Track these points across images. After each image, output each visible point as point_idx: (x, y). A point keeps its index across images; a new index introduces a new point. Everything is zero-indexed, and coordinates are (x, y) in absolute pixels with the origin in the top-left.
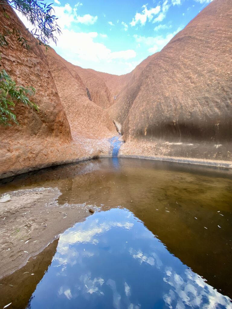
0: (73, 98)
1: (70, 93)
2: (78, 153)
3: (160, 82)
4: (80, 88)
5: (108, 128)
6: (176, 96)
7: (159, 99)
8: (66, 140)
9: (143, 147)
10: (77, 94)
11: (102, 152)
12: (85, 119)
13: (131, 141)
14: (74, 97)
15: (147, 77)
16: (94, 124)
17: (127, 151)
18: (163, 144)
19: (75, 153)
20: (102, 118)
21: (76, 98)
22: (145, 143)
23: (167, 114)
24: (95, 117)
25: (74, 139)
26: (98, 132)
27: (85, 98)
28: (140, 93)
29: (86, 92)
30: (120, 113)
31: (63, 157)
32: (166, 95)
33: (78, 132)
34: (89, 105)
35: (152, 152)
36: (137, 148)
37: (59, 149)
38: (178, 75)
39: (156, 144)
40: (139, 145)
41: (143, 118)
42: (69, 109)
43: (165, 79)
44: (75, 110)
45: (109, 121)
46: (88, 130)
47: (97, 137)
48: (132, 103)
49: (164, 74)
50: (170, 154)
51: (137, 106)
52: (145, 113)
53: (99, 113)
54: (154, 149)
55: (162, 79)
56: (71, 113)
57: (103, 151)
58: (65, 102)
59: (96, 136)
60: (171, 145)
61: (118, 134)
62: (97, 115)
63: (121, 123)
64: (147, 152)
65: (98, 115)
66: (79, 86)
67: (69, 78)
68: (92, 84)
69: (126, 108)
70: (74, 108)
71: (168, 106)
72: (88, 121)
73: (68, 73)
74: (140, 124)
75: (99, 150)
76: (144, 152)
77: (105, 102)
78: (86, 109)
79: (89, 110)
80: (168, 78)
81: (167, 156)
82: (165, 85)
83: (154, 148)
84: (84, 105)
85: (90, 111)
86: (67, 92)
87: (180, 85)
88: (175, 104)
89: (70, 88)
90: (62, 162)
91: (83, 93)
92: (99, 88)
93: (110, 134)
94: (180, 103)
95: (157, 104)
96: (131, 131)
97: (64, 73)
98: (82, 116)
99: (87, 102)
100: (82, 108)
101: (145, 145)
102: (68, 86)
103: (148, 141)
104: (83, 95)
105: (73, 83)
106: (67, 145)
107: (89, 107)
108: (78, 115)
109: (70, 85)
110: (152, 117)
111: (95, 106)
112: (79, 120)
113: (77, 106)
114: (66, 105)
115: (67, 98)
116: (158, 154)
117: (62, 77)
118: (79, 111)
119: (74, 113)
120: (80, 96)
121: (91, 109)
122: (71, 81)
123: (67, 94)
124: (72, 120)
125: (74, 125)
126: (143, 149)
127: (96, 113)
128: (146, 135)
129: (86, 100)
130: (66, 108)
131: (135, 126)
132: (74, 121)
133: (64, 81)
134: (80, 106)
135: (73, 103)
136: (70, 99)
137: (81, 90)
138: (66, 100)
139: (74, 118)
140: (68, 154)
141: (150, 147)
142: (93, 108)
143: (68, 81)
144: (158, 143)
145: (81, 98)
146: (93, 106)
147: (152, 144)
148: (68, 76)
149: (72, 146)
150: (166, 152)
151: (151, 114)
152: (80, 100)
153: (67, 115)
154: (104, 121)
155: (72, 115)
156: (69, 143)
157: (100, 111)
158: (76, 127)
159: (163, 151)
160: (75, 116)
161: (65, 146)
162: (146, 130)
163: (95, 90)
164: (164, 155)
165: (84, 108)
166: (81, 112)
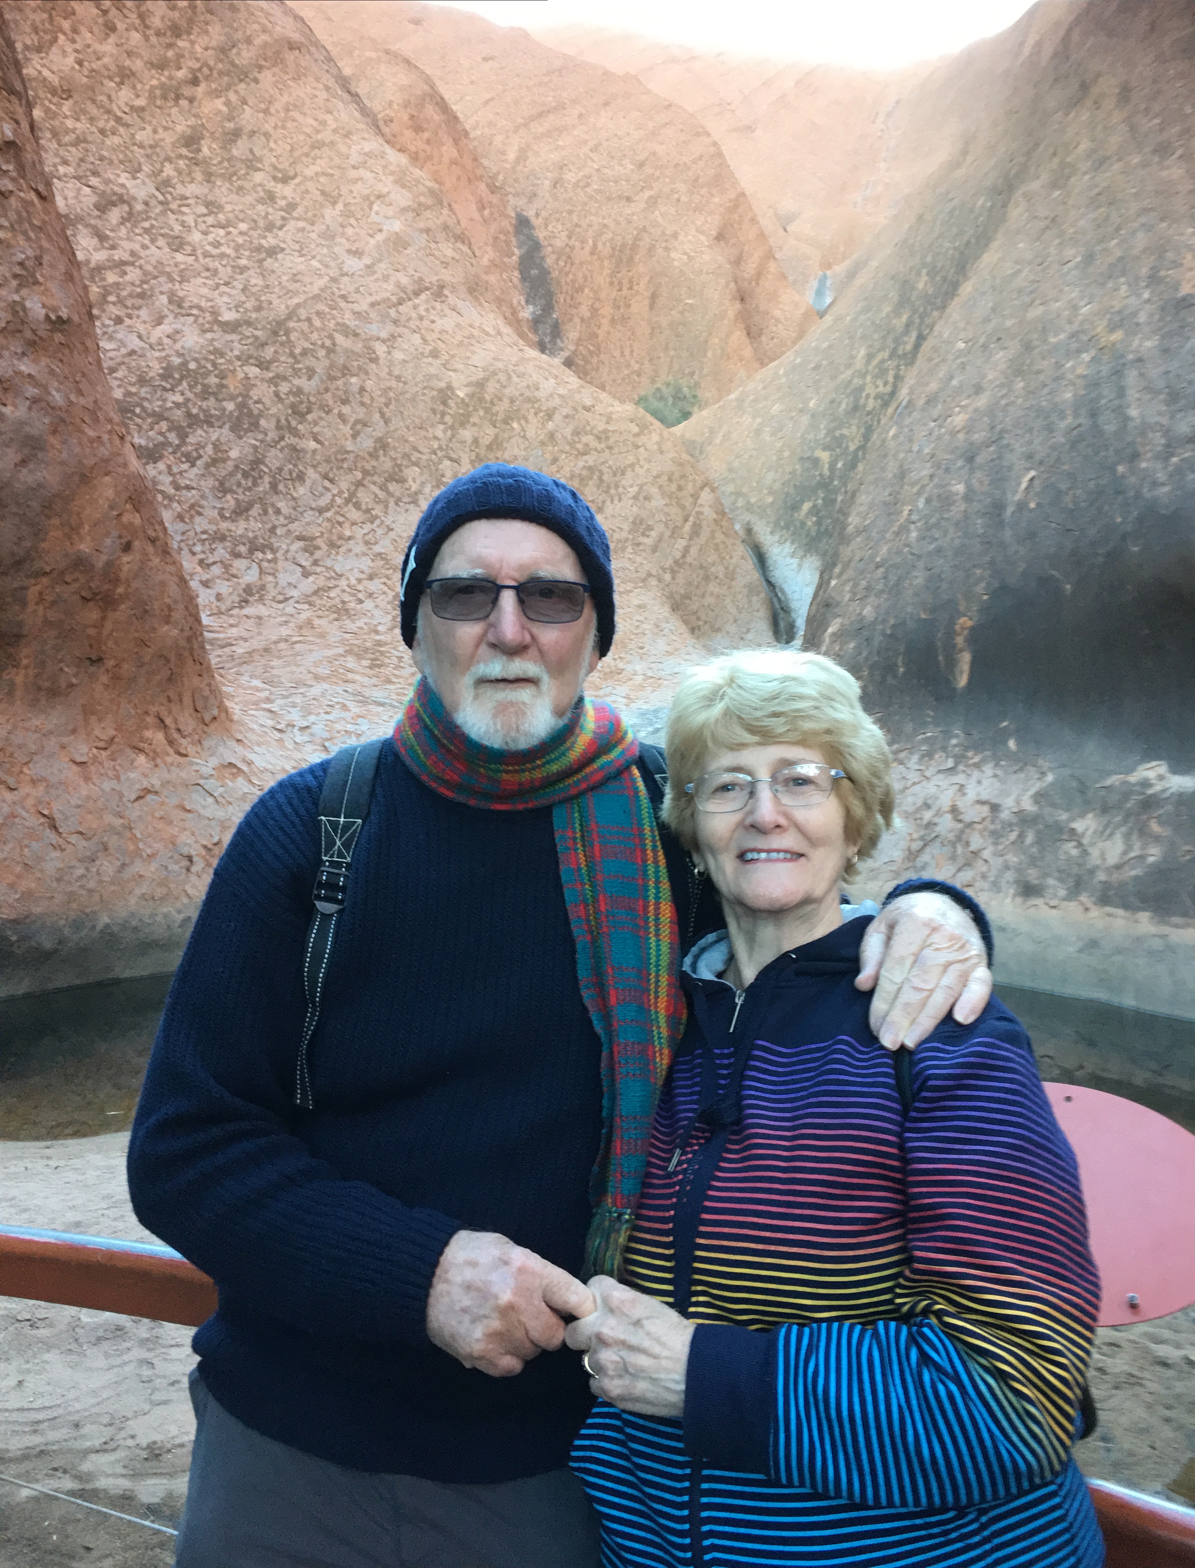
0: (346, 331)
1: (323, 283)
4: (428, 231)
5: (671, 609)
8: (142, 726)
9: (927, 806)
10: (390, 286)
14: (357, 314)
18: (1114, 780)
21: (374, 329)
22: (952, 770)
28: (988, 259)
29: (510, 255)
31: (92, 884)
33: (349, 652)
34: (491, 387)
35: (997, 863)
37: (56, 808)
39: (1050, 778)
41: (958, 509)
42: (295, 432)
44: (354, 436)
50: (1160, 893)
51: (934, 386)
52: (980, 460)
53: (590, 460)
54: (1021, 836)
56: (311, 474)
58: (264, 365)
60: (1182, 799)
63: (823, 554)
64: (953, 858)
66: (419, 211)
67: (326, 135)
68: (571, 176)
70: (344, 420)
73: (323, 95)
74: (919, 577)
78: (463, 421)
79: (488, 433)
81: (1126, 906)
83: (1024, 820)
84: (450, 387)
86: (296, 277)
90: (77, 925)
91: (446, 275)
95: (1093, 370)
97: (285, 98)
98: (416, 493)
99: (476, 360)
100: (424, 415)
101: (944, 784)
102: (310, 214)
103: (977, 747)
104: (454, 290)
105: (356, 181)
106: (146, 776)
107: (492, 403)
108: (383, 488)
109: (334, 204)
110: (1032, 505)
111: (551, 395)
112: (380, 532)
113: (383, 400)
114: (277, 394)
115: (287, 333)
116: (1051, 881)
117: (267, 135)
118: (395, 448)
119: (345, 465)
120: (415, 307)
121: (515, 425)
122: (339, 167)
123: (288, 291)
124: (315, 531)
125: (329, 579)
126: (922, 833)
127: (555, 460)
128: (969, 683)
129: (471, 336)
130: (273, 424)
131: (880, 586)
132: (339, 543)
133: (279, 171)
134: (408, 396)
135: (344, 375)
136: (314, 336)
137: (433, 245)
138: (276, 352)
139: (341, 519)
140: (149, 851)
141: (986, 809)
142: (536, 414)
143: (310, 172)
144: (1067, 772)
145: (426, 323)
146: (538, 389)
147: (1015, 777)
148: (322, 116)
149: (202, 782)
150: (1126, 868)
151: (1028, 469)
152: (417, 339)
153: (277, 493)
154: (642, 539)
155: (320, 488)
156: (171, 751)
157: (599, 438)
158: (343, 602)
159: (1095, 853)
160: (348, 501)
161: (128, 779)
162: (967, 640)
163: (605, 226)
164: (1104, 900)
165: (443, 414)
166: (416, 454)
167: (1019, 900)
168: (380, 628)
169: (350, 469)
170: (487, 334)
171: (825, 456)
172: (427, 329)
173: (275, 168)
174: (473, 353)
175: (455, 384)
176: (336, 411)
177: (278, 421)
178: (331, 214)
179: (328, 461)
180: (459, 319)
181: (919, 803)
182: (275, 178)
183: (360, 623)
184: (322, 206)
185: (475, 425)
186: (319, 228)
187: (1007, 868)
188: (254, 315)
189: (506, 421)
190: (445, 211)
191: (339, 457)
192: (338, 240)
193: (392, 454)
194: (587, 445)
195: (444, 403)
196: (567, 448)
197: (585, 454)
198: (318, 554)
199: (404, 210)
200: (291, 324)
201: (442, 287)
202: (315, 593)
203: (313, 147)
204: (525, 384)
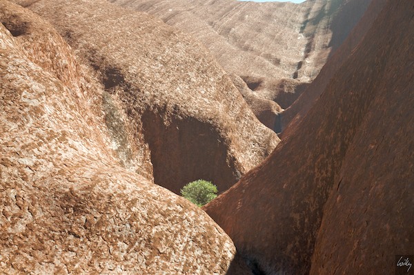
0: (6, 163)
14: (14, 153)
20: (178, 259)
21: (26, 161)
24: (134, 256)
34: (97, 189)
41: (388, 239)
44: (13, 224)
52: (396, 210)
53: (160, 228)
62: (149, 239)
65: (154, 242)
66: (49, 94)
78: (80, 210)
79: (96, 218)
84: (72, 191)
85: (101, 223)
91: (66, 128)
98: (52, 256)
99: (87, 175)
100: (57, 208)
104: (72, 136)
105: (12, 80)
107: (98, 199)
108: (31, 254)
111: (133, 192)
113: (30, 201)
118: (38, 230)
119: (7, 242)
120: (49, 147)
121: (112, 211)
127: (138, 230)
129: (83, 161)
137: (58, 113)
142: (125, 203)
145: (55, 156)
146: (125, 189)
152: (51, 165)
157: (164, 215)
163: (155, 96)
166: (52, 233)
169: (10, 245)
170: (92, 159)
171: (297, 217)
172: (57, 159)
174: (85, 170)
175: (75, 189)
180: (76, 152)
185: (88, 213)
189: (106, 209)
193: (37, 233)
194: (157, 219)
195: (69, 200)
196: (145, 222)
197: (156, 225)
199: (41, 94)
201: (64, 135)
204: (117, 186)
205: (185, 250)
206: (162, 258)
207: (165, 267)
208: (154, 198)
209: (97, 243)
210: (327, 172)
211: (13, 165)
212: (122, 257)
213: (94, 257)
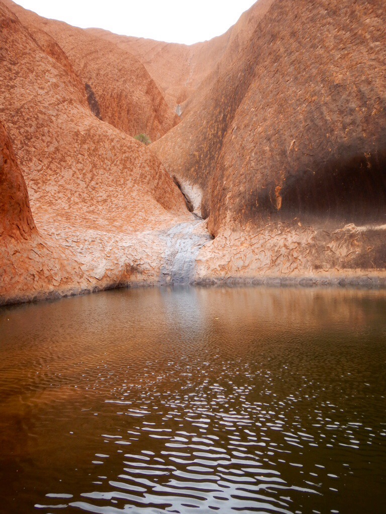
0: (41, 112)
1: (31, 97)
2: (56, 274)
3: (314, 46)
4: (64, 82)
5: (158, 201)
6: (367, 79)
7: (315, 94)
8: (12, 229)
9: (275, 246)
10: (54, 99)
11: (136, 269)
12: (80, 176)
13: (234, 230)
14: (44, 107)
15: (274, 37)
16: (111, 189)
17: (222, 263)
18: (337, 231)
19: (46, 272)
20: (137, 171)
21: (51, 112)
22: (281, 234)
23: (343, 135)
24: (114, 168)
25: (41, 231)
26: (124, 214)
27: (82, 109)
28: (254, 85)
29: (84, 96)
30: (197, 153)
32: (333, 81)
33: (58, 215)
34: (92, 132)
35: (304, 260)
36: (253, 251)
38: (368, 21)
39: (316, 233)
40: (261, 242)
41: (268, 154)
42: (27, 145)
43: (330, 35)
44: (48, 146)
45: (160, 178)
46: (91, 209)
47: (121, 227)
48: (232, 118)
49: (325, 21)
50: (362, 263)
51: (246, 122)
52: (273, 139)
53: (127, 155)
54: (311, 251)
55: (319, 35)
56: (34, 159)
57: (142, 268)
58: (14, 123)
59: (116, 224)
60: (363, 233)
61: (193, 217)
62: (122, 160)
63: (201, 183)
64: (289, 260)
65: (124, 162)
66: (61, 76)
67: (27, 51)
68: (102, 72)
69: (215, 136)
70: (43, 141)
71: (341, 112)
72: (92, 179)
73: (24, 38)
74: (259, 176)
75: (127, 265)
76: (278, 261)
77: (146, 126)
78: (84, 142)
79: (93, 146)
80: (338, 31)
81: (352, 268)
82: (328, 52)
83: (310, 246)
84: (78, 131)
85: (96, 150)
86: (22, 95)
87: (377, 46)
88: (364, 104)
89: (32, 83)
91: (72, 97)
92: (125, 82)
93: (166, 216)
94: (379, 98)
95: (308, 108)
96: (229, 197)
97: (12, 38)
98: (70, 165)
99: (86, 123)
100: (71, 140)
101: (279, 239)
102: (24, 76)
103: (288, 226)
104: (75, 101)
105: (39, 65)
106: (15, 246)
107: (93, 136)
108: (59, 163)
109: (32, 72)
110: (296, 150)
111: (112, 134)
112: (60, 178)
113: (56, 135)
114: (20, 132)
115: (21, 113)
116: (324, 263)
117: (6, 49)
118: (62, 151)
119: (45, 156)
120: (64, 106)
121: (101, 144)
122: (33, 61)
123: (20, 99)
124: (37, 177)
125: (44, 193)
126: (275, 254)
127: (115, 155)
128: (282, 207)
129: (83, 116)
130: (19, 142)
131: (244, 180)
132: (46, 181)
133: (12, 61)
134: (65, 134)
135: (42, 127)
136: (31, 114)
137: (67, 87)
138: (18, 119)
139: (46, 174)
140: (20, 273)
141: (296, 244)
142: (108, 140)
143: (23, 62)
144: (322, 230)
145: (67, 111)
146: (107, 132)
147: (303, 234)
148: (25, 45)
149: (33, 249)
150: (349, 256)
151: (292, 140)
152: (65, 116)
153: (23, 165)
154: (144, 180)
155: (37, 164)
156: (22, 238)
157: (128, 148)
158: (50, 200)
159: (337, 253)
160: (47, 168)
161: (10, 247)
162: (279, 193)
163: (114, 88)
164: (344, 267)
165: (77, 140)
166: (69, 153)
167: (314, 270)
168: (65, 208)
169: (47, 157)
170: (87, 115)
172: (68, 113)
173: (11, 60)
174: (84, 121)
175: (80, 130)
176: (40, 138)
177: (21, 141)
178: (32, 76)
179: (39, 155)
180: (78, 110)
181: (272, 245)
182: (11, 64)
183: (58, 207)
184: (28, 73)
185: (88, 143)
186: (28, 80)
187: (308, 261)
188: (9, 107)
189: (98, 142)
190: (69, 77)
191: (43, 153)
192: (35, 84)
193: (61, 152)
194: (125, 150)
195: (77, 136)
196: (119, 151)
197: (125, 153)
198: (39, 185)
199: (56, 76)
200: (22, 110)
201: (71, 100)
202: (40, 198)
203: (23, 54)
204: (103, 131)
205: (140, 167)
206: (129, 170)
207: (131, 175)
208: (123, 139)
209: (94, 160)
210: (214, 130)
211: (45, 114)
212: (108, 169)
213: (93, 167)
